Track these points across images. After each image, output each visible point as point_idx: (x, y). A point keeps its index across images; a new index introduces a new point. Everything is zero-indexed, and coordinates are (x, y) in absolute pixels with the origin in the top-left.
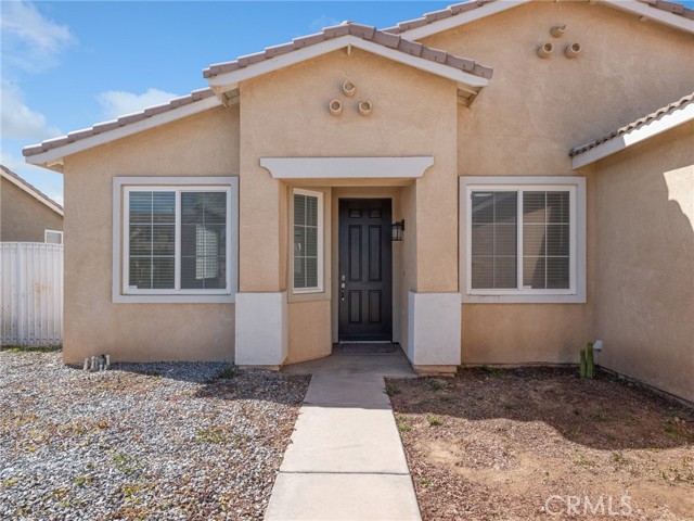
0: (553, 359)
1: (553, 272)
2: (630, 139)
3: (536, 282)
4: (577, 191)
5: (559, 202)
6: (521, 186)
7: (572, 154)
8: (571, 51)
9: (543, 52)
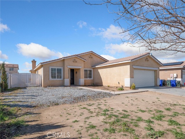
0: (91, 85)
1: (90, 77)
2: (96, 67)
3: (89, 78)
4: (92, 70)
5: (91, 71)
6: (88, 69)
7: (92, 67)
8: (92, 58)
9: (90, 57)
